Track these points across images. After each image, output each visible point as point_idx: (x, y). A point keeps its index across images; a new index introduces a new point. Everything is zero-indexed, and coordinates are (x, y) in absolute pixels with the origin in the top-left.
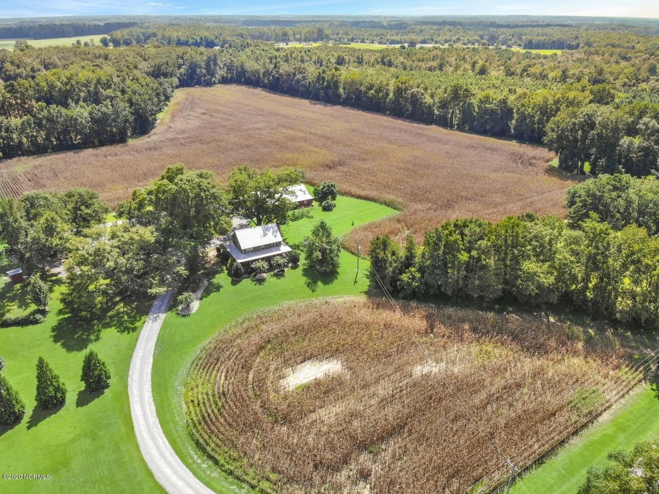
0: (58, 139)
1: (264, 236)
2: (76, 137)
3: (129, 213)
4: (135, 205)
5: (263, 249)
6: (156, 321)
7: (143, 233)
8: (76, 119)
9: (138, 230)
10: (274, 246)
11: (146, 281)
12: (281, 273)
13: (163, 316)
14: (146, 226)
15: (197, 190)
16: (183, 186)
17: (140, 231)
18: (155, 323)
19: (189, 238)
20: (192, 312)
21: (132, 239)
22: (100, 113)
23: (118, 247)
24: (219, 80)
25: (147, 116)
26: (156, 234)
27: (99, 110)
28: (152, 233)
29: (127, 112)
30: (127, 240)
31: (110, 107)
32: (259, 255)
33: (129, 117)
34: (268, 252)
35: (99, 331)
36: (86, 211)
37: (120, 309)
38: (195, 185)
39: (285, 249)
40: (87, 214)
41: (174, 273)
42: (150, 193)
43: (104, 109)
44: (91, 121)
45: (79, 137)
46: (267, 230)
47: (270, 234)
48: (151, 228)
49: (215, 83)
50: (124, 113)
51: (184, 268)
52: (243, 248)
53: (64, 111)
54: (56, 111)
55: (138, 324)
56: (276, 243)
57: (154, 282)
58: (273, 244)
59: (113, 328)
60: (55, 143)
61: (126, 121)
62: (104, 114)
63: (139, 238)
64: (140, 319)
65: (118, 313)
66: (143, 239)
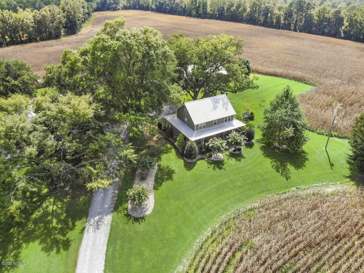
0: (10, 37)
1: (215, 109)
2: (23, 34)
3: (59, 81)
4: (66, 69)
5: (215, 124)
6: (98, 229)
7: (76, 103)
8: (23, 21)
9: (70, 99)
10: (226, 121)
11: (83, 169)
12: (237, 152)
13: (108, 219)
14: (81, 95)
15: (145, 47)
16: (128, 41)
17: (73, 102)
18: (97, 231)
19: (135, 112)
20: (148, 213)
21: (61, 112)
22: (40, 16)
23: (44, 123)
24: (122, 8)
25: (76, 21)
26: (94, 105)
27: (40, 14)
28: (90, 104)
29: (60, 16)
30: (54, 113)
31: (48, 12)
32: (212, 130)
33: (62, 19)
34: (222, 127)
35: (19, 246)
36: (13, 82)
37: (47, 207)
38: (142, 41)
39: (237, 124)
40: (14, 85)
41: (121, 158)
42: (84, 53)
43: (44, 13)
44: (34, 22)
45: (25, 35)
46: (217, 102)
47: (220, 105)
48: (88, 97)
49: (119, 9)
50: (58, 16)
51: (132, 151)
52: (196, 123)
53: (14, 15)
54: (8, 15)
55: (71, 235)
56: (229, 117)
57: (95, 172)
58: (226, 118)
59: (37, 242)
60: (8, 40)
61: (60, 22)
62: (44, 16)
63: (72, 111)
64: (74, 225)
65: (46, 214)
66: (77, 112)
